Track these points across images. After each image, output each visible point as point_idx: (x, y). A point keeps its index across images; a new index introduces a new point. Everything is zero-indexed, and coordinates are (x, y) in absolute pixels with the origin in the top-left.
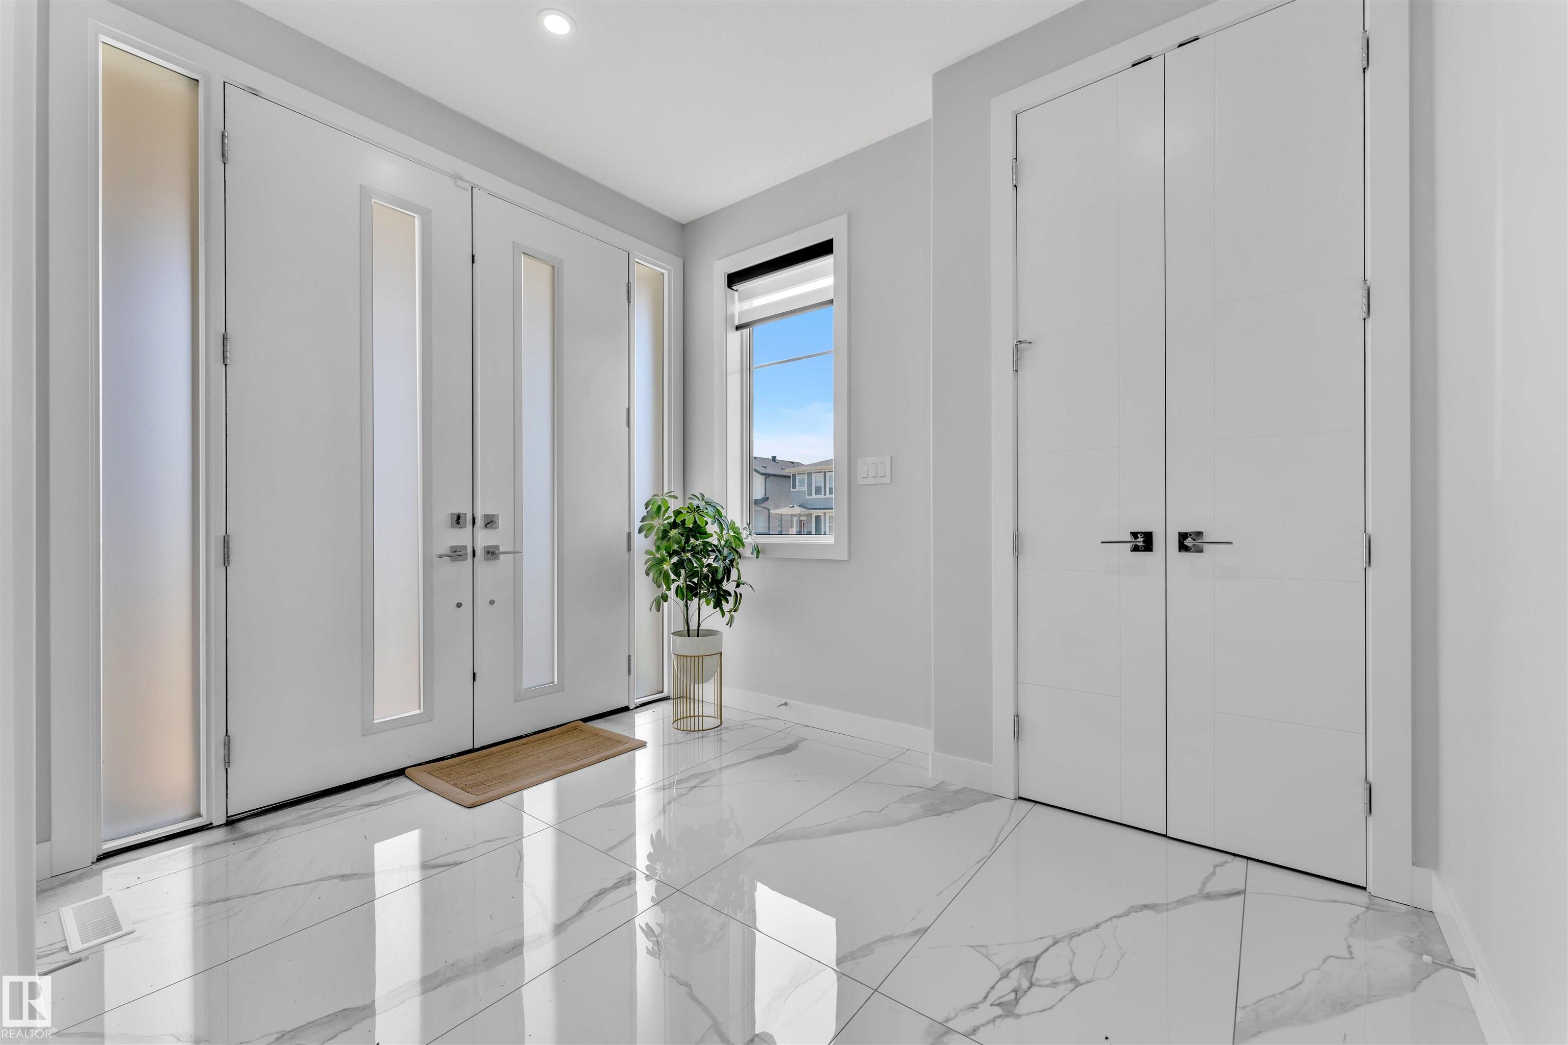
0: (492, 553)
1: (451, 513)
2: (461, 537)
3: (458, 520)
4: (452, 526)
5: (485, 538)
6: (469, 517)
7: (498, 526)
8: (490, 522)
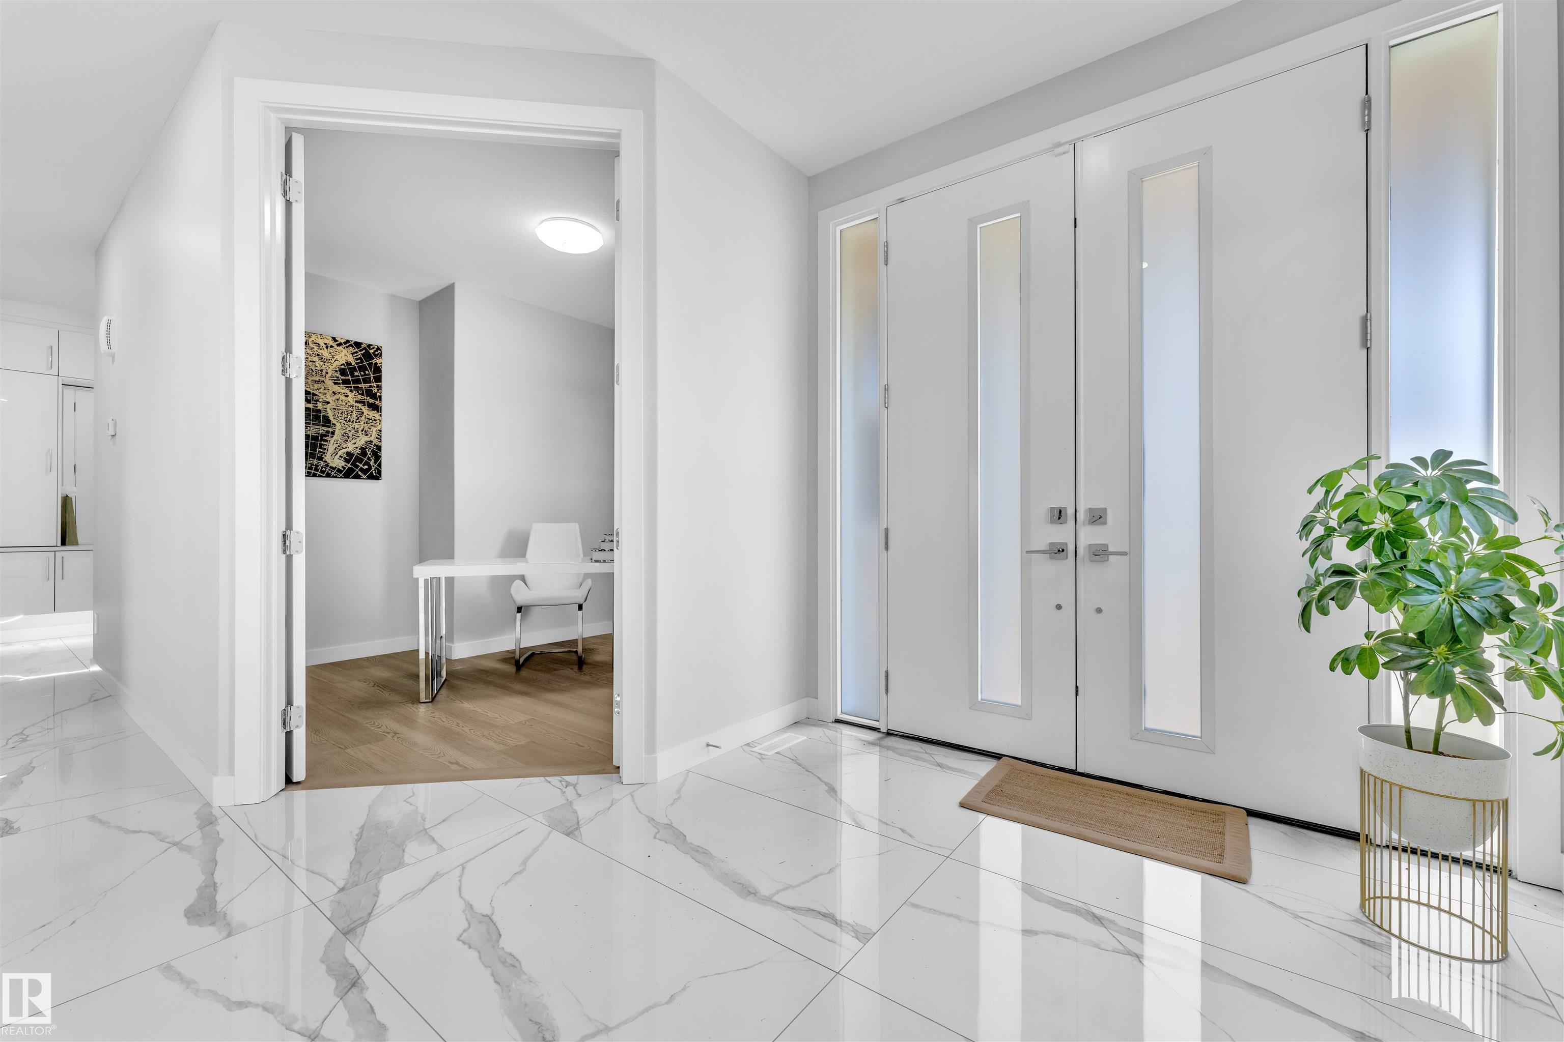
0: (1100, 553)
1: (1051, 508)
2: (1062, 534)
3: (1059, 515)
4: (1052, 522)
5: (1089, 536)
6: (1070, 511)
7: (1106, 522)
8: (1098, 517)
